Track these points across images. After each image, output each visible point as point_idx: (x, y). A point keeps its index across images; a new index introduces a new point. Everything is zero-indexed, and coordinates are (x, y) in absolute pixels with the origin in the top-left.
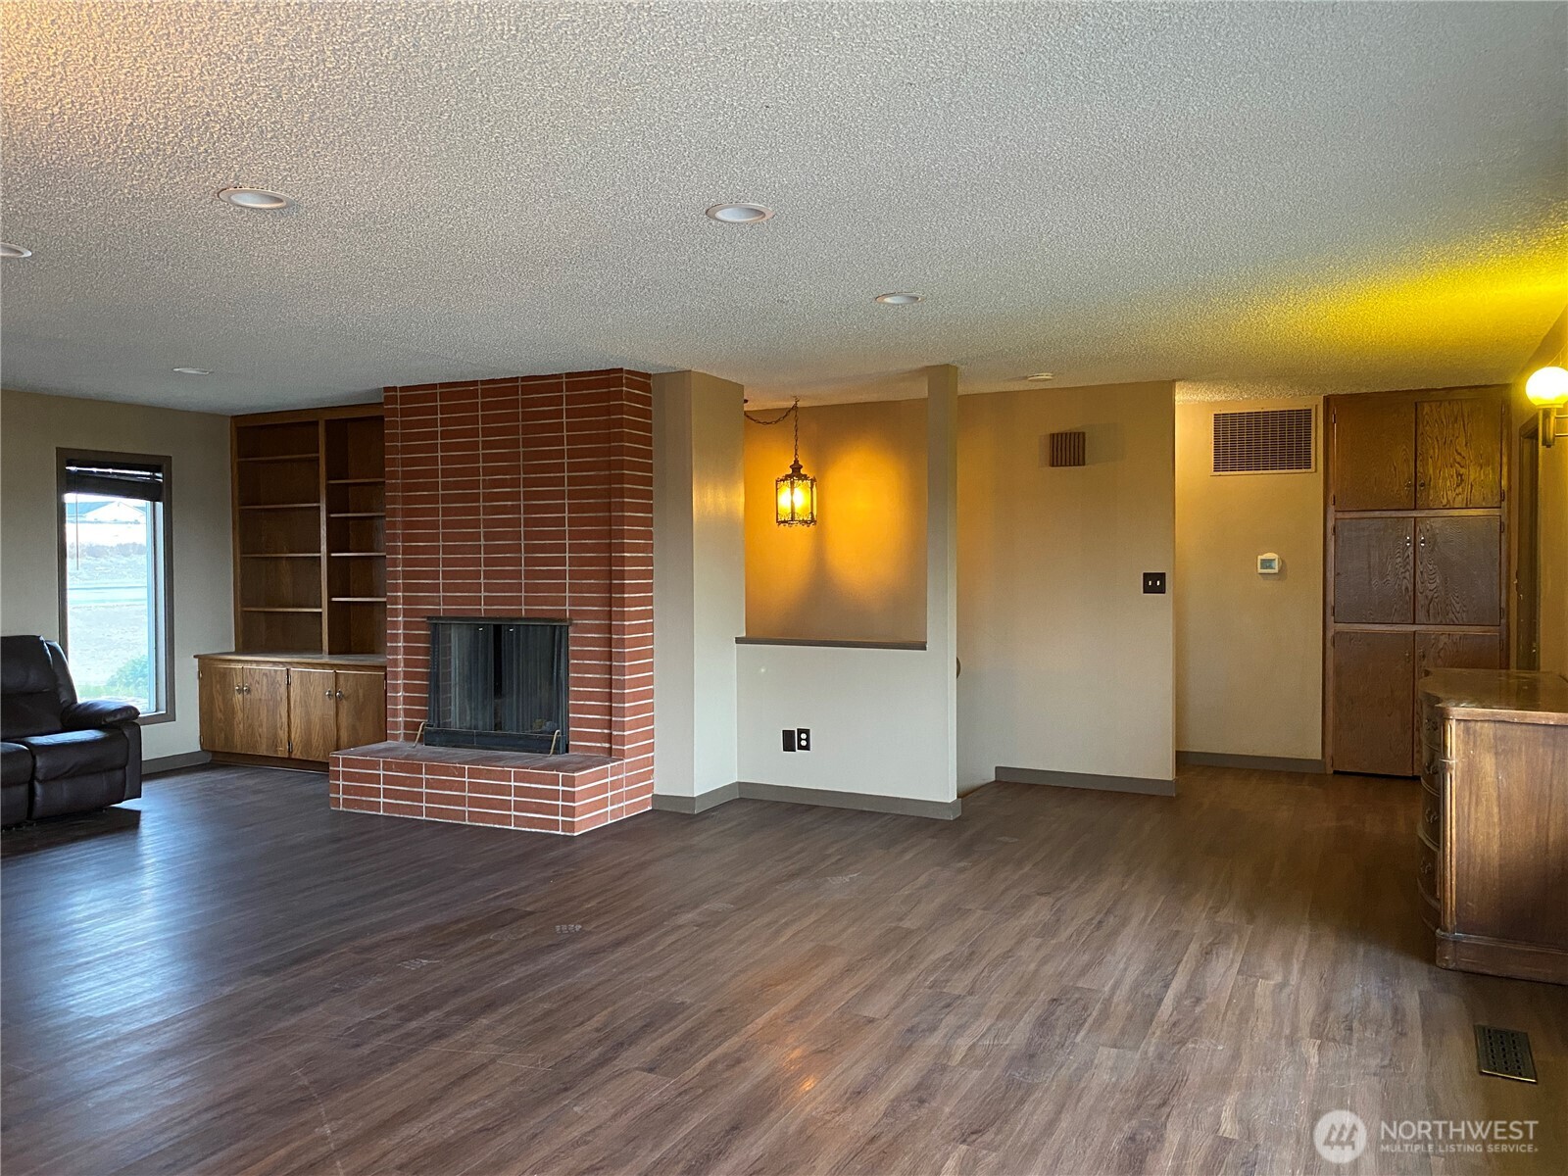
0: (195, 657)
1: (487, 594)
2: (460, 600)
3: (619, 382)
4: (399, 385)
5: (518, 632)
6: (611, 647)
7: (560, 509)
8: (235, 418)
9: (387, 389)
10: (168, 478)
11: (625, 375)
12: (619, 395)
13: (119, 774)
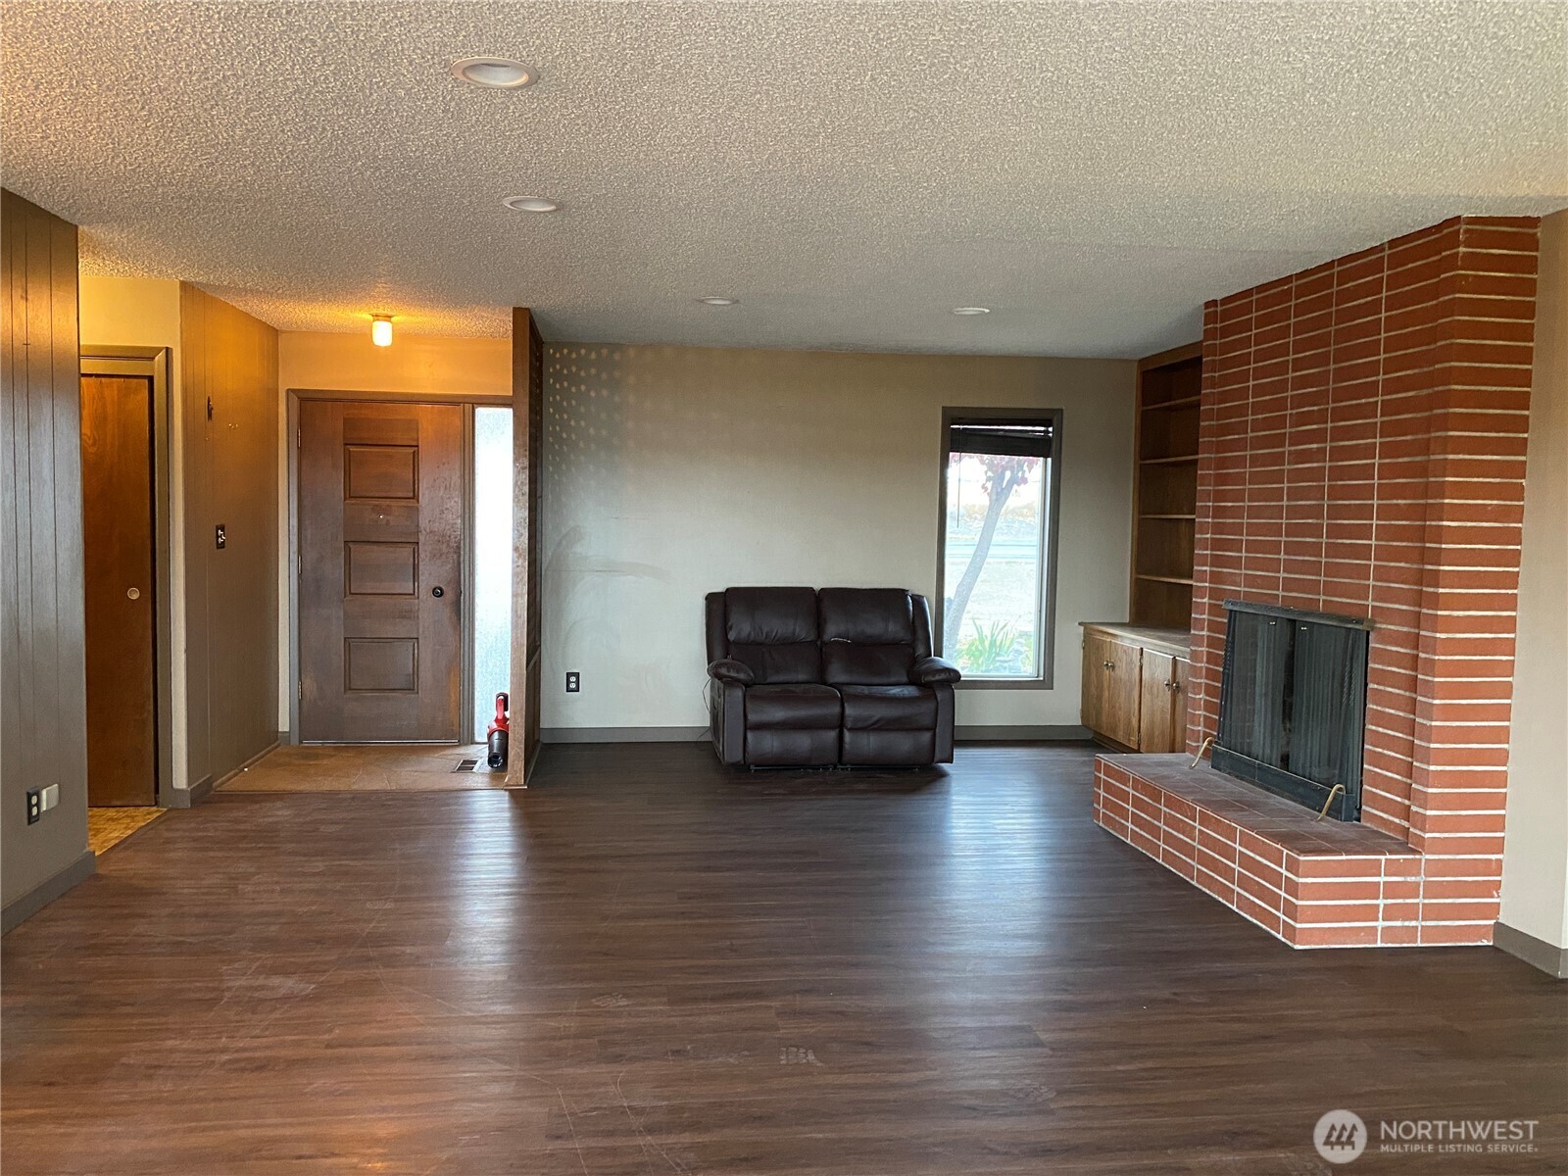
0: (1080, 624)
1: (1286, 575)
2: (1259, 581)
3: (1453, 241)
4: (1219, 297)
5: (1311, 631)
6: (1416, 670)
7: (1368, 452)
8: (1142, 361)
9: (1208, 305)
10: (1058, 432)
11: (1464, 227)
12: (1451, 263)
13: (926, 736)
